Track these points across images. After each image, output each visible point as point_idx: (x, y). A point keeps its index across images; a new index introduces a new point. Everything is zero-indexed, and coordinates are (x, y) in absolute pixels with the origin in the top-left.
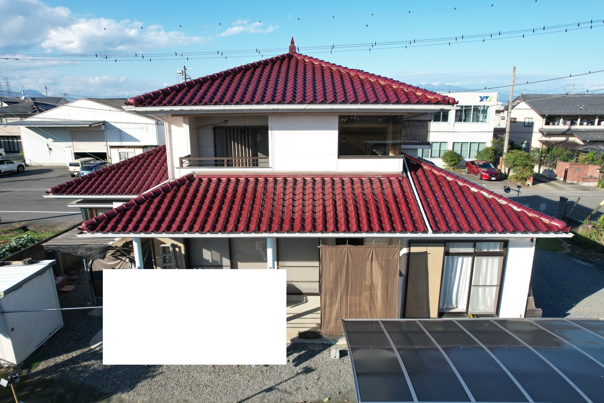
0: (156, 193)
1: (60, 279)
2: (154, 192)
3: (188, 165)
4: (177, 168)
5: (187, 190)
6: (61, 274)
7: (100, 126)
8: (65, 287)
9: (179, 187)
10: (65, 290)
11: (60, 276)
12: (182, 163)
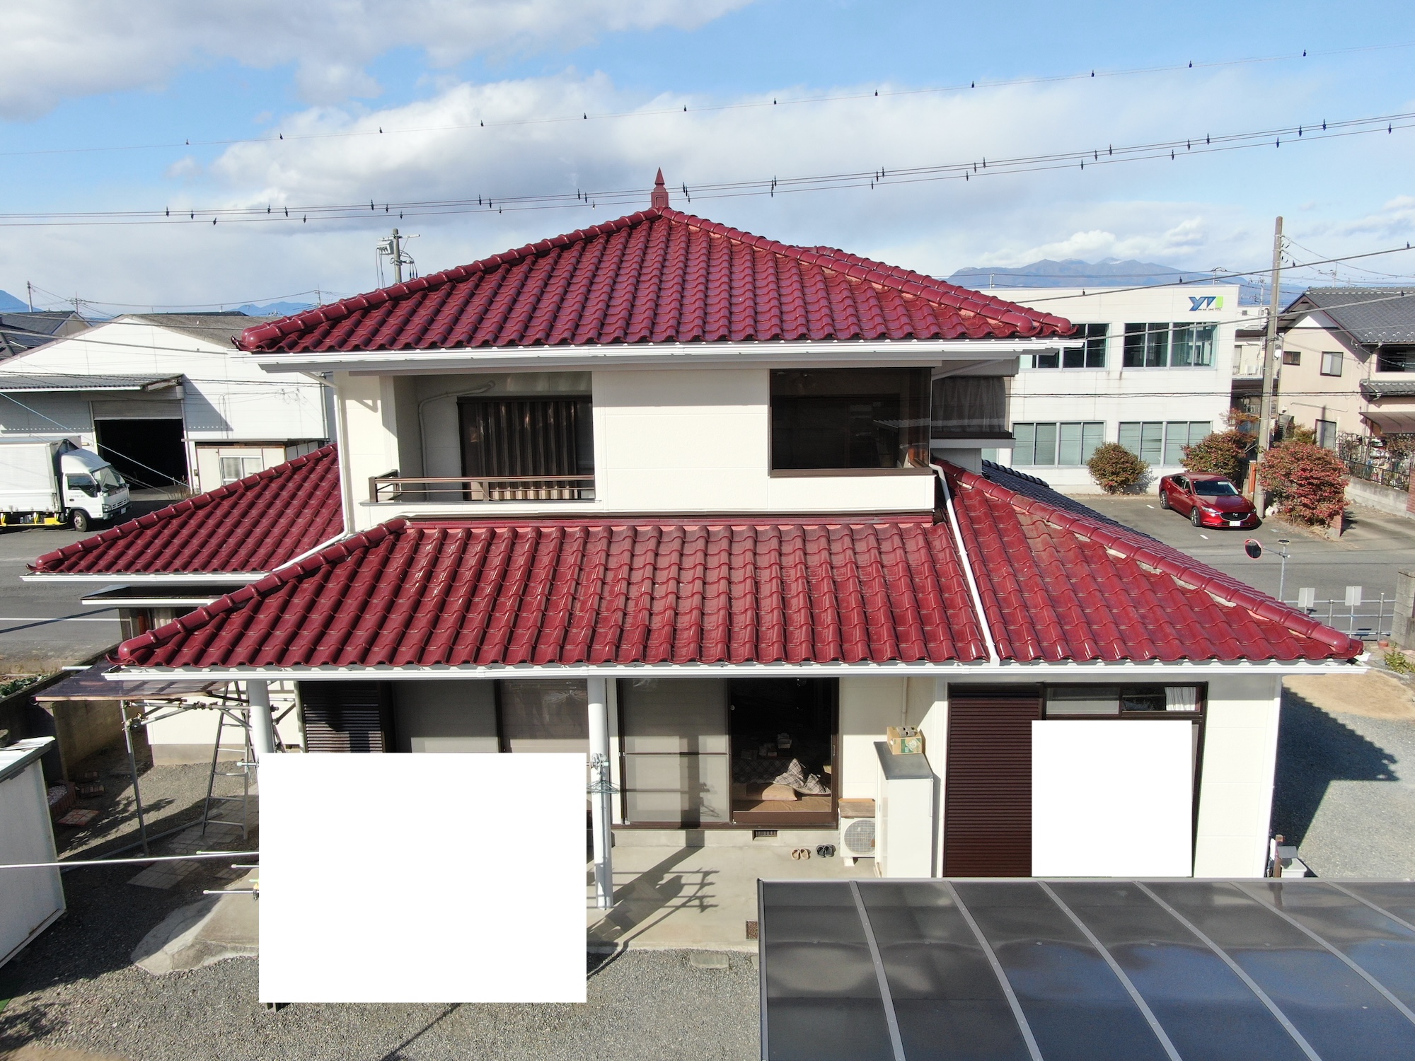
0: (308, 570)
1: (60, 792)
2: (301, 564)
3: (391, 495)
4: (362, 504)
5: (385, 562)
6: (60, 781)
7: (170, 388)
8: (71, 813)
9: (366, 551)
10: (70, 822)
11: (59, 785)
12: (377, 491)
